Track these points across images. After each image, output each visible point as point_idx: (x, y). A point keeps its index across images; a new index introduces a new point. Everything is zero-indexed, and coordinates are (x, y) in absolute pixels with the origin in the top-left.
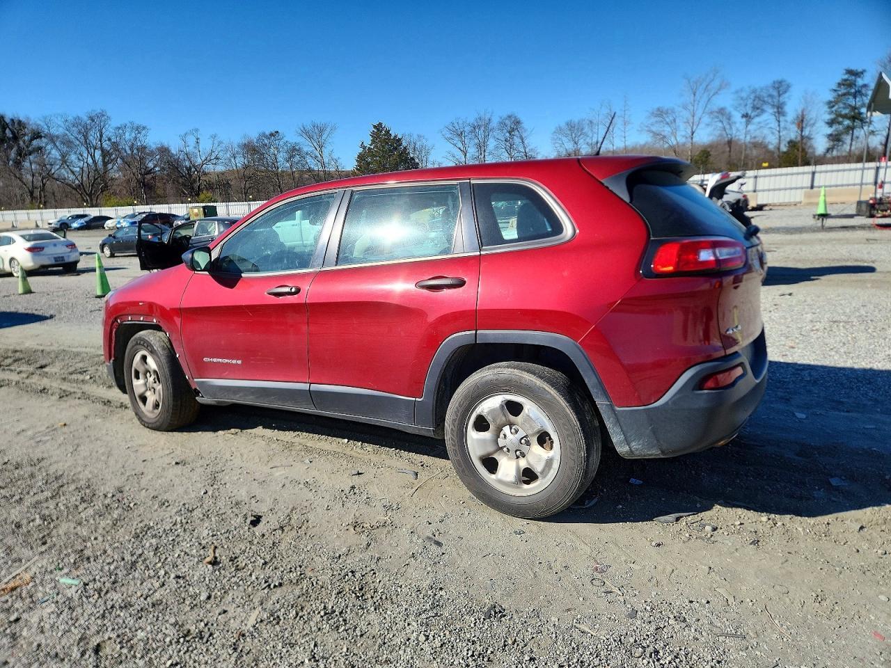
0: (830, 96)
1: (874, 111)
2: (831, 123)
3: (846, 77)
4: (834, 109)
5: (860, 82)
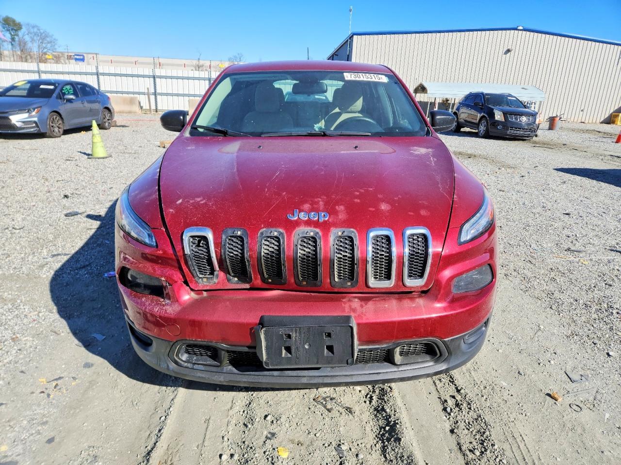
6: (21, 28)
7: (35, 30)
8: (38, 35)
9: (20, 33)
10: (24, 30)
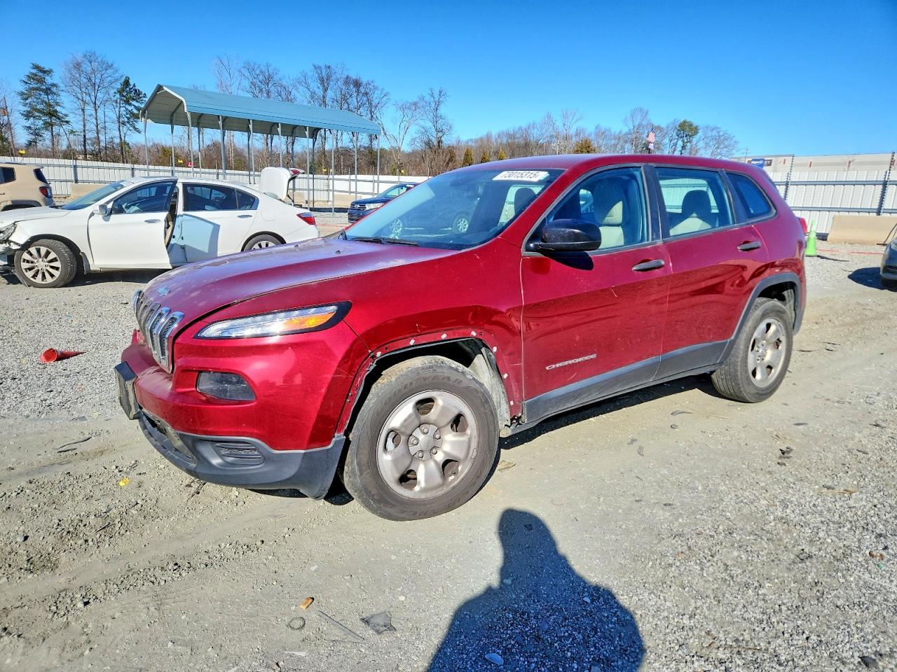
0: (22, 88)
1: (148, 118)
2: (28, 116)
3: (34, 71)
4: (27, 101)
5: (49, 80)
6: (697, 133)
7: (714, 133)
8: (715, 139)
9: (694, 140)
10: (700, 134)
